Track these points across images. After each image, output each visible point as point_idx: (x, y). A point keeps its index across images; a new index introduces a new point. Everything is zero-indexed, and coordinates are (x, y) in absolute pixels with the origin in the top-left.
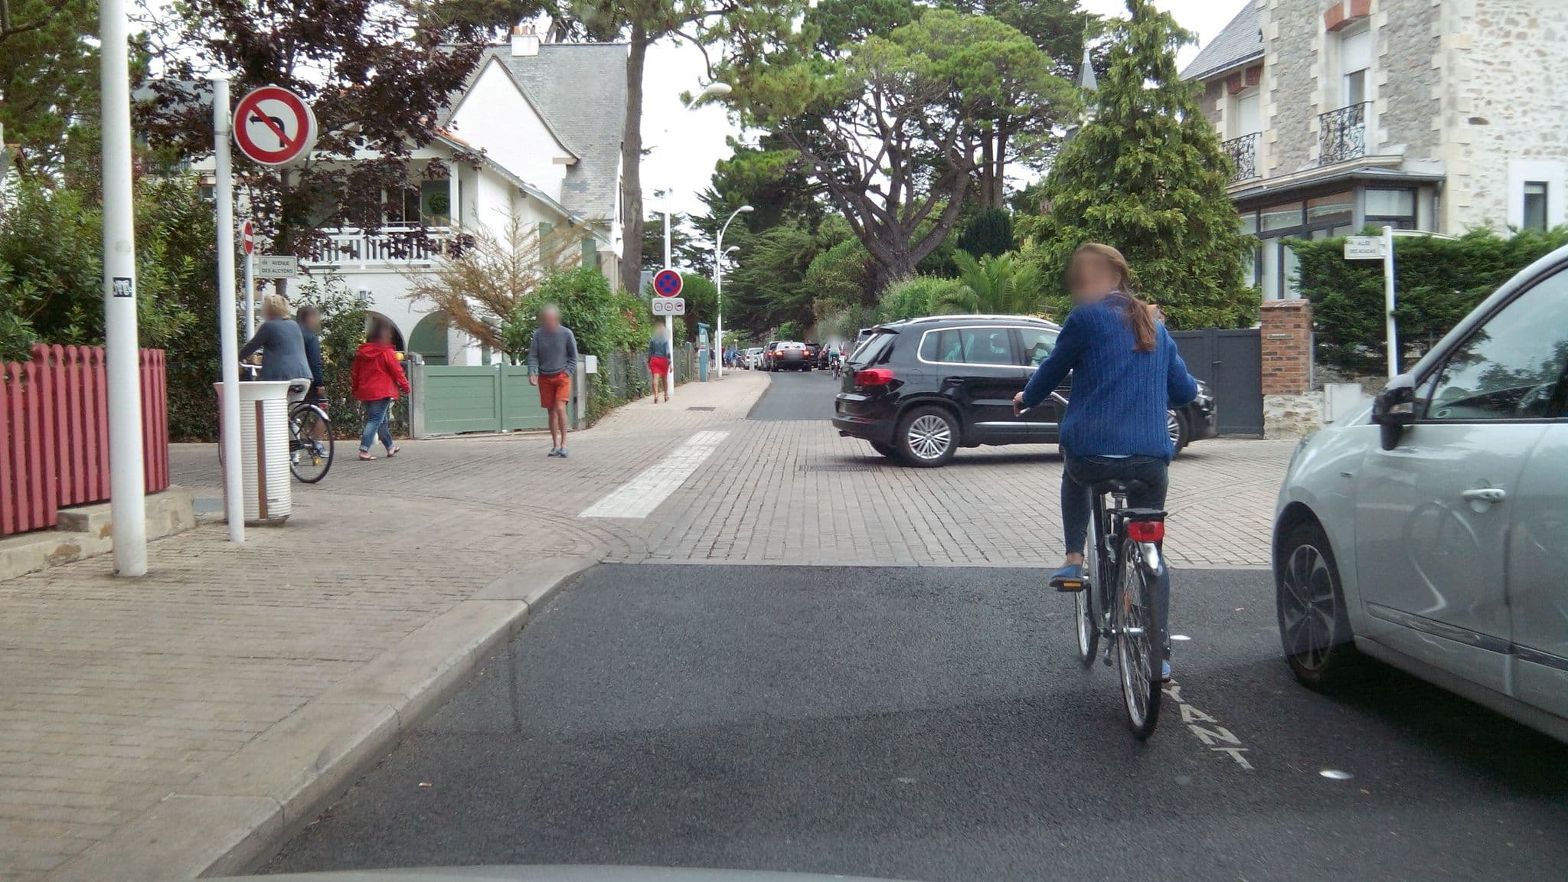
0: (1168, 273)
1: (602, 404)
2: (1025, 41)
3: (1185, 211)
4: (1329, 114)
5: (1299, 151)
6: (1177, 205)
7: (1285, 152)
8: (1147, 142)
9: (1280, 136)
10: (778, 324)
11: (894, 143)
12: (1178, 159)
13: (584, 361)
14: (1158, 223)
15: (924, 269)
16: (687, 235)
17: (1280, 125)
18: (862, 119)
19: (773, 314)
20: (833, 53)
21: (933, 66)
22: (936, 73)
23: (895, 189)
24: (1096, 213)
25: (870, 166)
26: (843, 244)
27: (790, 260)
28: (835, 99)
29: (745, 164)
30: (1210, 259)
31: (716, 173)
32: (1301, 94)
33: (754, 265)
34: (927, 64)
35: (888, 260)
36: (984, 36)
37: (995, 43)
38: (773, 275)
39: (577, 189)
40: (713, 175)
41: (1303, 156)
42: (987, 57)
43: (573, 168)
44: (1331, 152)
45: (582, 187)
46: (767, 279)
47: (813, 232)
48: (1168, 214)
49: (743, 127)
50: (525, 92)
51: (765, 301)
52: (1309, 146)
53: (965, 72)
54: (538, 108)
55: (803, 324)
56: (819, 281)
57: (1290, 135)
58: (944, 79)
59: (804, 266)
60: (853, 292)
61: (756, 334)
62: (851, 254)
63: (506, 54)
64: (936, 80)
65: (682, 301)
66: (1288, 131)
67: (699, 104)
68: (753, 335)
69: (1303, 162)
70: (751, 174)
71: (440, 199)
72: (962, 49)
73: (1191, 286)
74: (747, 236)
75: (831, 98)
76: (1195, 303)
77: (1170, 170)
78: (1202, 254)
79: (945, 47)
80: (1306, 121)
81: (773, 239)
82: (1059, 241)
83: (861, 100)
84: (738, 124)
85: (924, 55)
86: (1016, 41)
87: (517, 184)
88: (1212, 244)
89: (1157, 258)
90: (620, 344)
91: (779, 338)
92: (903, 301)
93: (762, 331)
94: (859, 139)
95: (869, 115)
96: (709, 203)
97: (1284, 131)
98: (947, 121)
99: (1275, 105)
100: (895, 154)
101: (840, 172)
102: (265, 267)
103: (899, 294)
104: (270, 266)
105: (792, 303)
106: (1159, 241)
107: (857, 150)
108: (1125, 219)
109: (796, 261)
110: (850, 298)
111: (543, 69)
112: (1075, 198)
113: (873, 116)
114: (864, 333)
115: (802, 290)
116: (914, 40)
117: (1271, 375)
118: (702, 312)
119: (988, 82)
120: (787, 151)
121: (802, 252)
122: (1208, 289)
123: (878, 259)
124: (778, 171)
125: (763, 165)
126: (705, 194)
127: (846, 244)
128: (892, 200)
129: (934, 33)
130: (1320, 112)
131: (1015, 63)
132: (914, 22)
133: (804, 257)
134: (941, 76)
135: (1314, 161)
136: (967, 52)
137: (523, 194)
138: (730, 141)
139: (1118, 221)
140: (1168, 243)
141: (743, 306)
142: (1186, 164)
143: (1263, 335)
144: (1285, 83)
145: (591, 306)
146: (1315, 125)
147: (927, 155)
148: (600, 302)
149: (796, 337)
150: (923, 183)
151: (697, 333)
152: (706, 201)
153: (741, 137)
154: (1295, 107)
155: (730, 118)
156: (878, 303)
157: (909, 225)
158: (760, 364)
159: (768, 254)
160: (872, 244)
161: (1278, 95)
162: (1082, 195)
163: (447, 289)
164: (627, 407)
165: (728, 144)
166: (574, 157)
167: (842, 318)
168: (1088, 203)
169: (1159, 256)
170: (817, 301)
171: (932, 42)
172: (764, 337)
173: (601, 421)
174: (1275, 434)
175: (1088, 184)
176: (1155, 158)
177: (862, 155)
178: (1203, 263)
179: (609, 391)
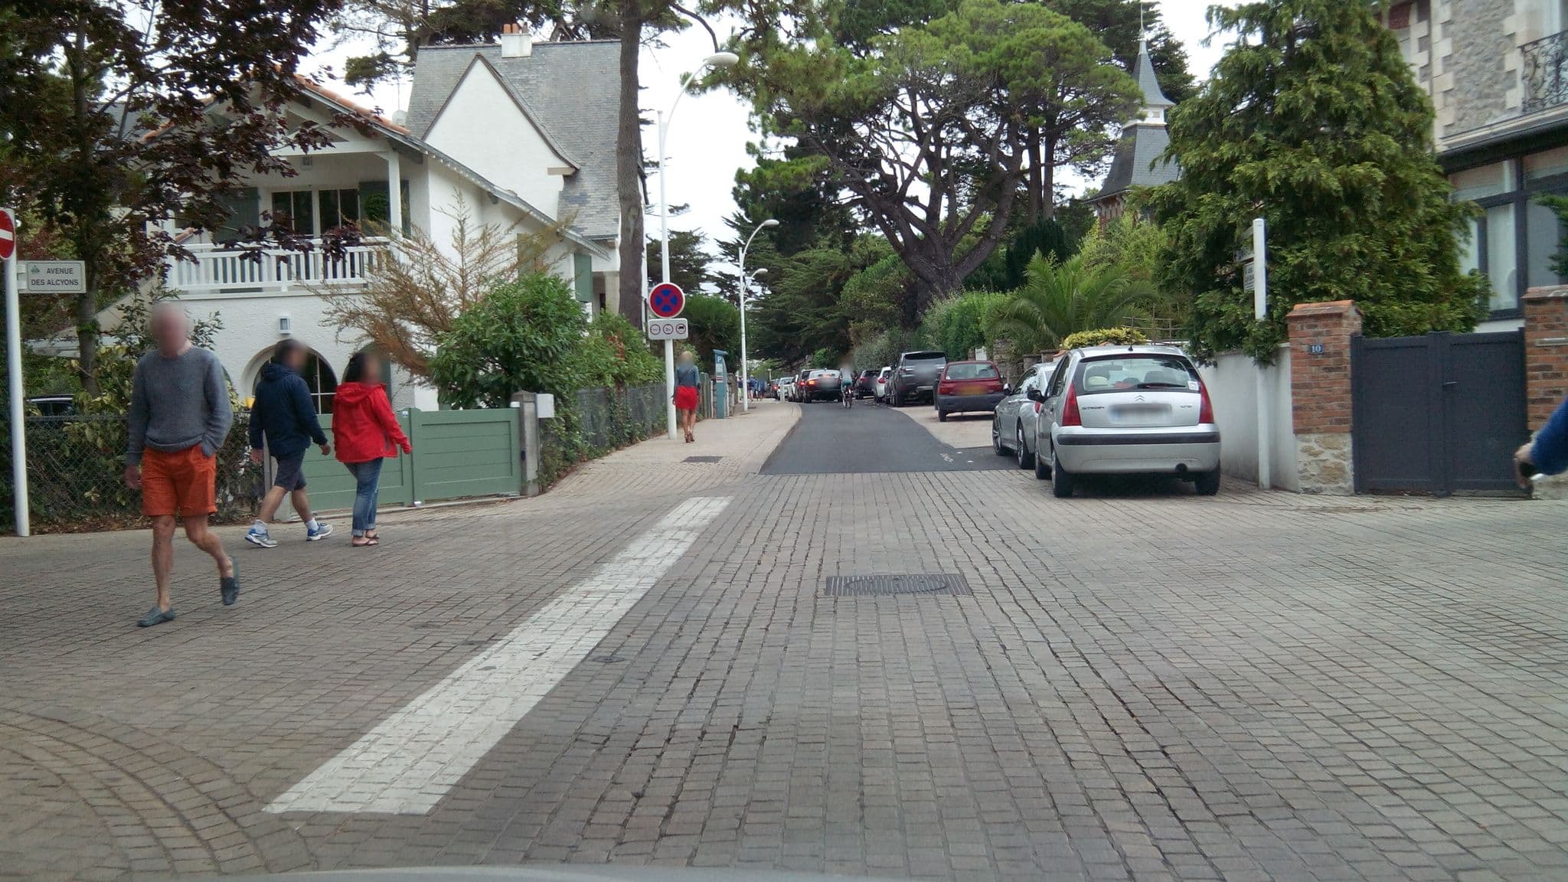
0: (1361, 254)
1: (566, 458)
2: (1077, 28)
3: (1379, 164)
4: (1536, 43)
5: (1490, 97)
6: (1364, 157)
7: (1466, 102)
8: (1319, 70)
9: (1458, 81)
10: (812, 352)
11: (932, 149)
12: (1367, 92)
13: (535, 402)
14: (1343, 182)
15: (972, 284)
16: (707, 255)
17: (1458, 67)
18: (897, 123)
19: (807, 341)
20: (863, 53)
21: (974, 59)
22: (978, 66)
23: (935, 199)
24: (1250, 172)
25: (907, 172)
26: (879, 263)
27: (822, 284)
28: (866, 99)
29: (768, 174)
30: (1417, 236)
31: (735, 185)
32: (1489, 22)
33: (785, 290)
34: (967, 56)
35: (930, 276)
36: (1031, 24)
37: (1043, 31)
38: (804, 299)
39: (576, 202)
40: (734, 189)
41: (1495, 105)
42: (1035, 45)
43: (571, 179)
44: (1541, 94)
45: (582, 199)
46: (798, 305)
47: (847, 250)
48: (1359, 169)
49: (765, 133)
50: (517, 96)
51: (798, 328)
52: (1504, 90)
53: (1012, 63)
54: (531, 114)
55: (838, 351)
56: (854, 303)
57: (1475, 78)
58: (988, 73)
59: (838, 288)
60: (891, 314)
61: (790, 363)
62: (890, 272)
63: (495, 55)
64: (978, 74)
65: (684, 321)
66: (1470, 74)
67: (703, 89)
68: (787, 364)
69: (1495, 112)
70: (776, 183)
71: (378, 202)
72: (1006, 39)
73: (1393, 272)
74: (777, 259)
75: (861, 97)
76: (1400, 296)
77: (1356, 108)
78: (1406, 227)
79: (987, 38)
80: (1498, 58)
81: (805, 261)
82: (1192, 216)
83: (894, 103)
84: (759, 130)
85: (964, 46)
86: (1067, 28)
87: (484, 186)
88: (1420, 212)
89: (1342, 233)
90: (600, 377)
91: (814, 366)
92: (949, 318)
93: (796, 359)
94: (895, 144)
95: (905, 118)
96: (738, 228)
97: (1464, 74)
98: (988, 126)
99: (1449, 41)
100: (933, 160)
101: (874, 183)
102: (36, 277)
103: (944, 312)
104: (43, 275)
105: (826, 328)
106: (1345, 209)
107: (891, 156)
108: (1297, 177)
109: (829, 283)
110: (888, 320)
111: (537, 71)
112: (1215, 155)
113: (909, 119)
114: (907, 357)
115: (837, 314)
116: (952, 33)
117: (1543, 401)
118: (718, 338)
119: (1036, 74)
120: (814, 157)
121: (835, 274)
122: (1415, 277)
123: (919, 274)
124: (804, 180)
125: (788, 173)
126: (733, 219)
127: (882, 263)
128: (932, 210)
129: (975, 24)
130: (1521, 40)
131: (1067, 52)
132: (950, 13)
133: (837, 278)
134: (984, 69)
135: (1512, 109)
136: (1013, 42)
137: (495, 200)
138: (750, 148)
139: (1285, 182)
140: (1356, 211)
141: (775, 333)
142: (1376, 99)
143: (1528, 340)
144: (1464, 10)
145: (545, 328)
146: (1514, 61)
147: (968, 163)
148: (558, 322)
149: (832, 365)
150: (964, 192)
151: (713, 361)
152: (734, 226)
153: (763, 144)
154: (1479, 41)
155: (750, 123)
156: (920, 323)
157: (953, 237)
158: (790, 395)
159: (798, 277)
160: (912, 259)
161: (1452, 28)
162: (1226, 150)
163: (381, 313)
164: (607, 459)
165: (749, 152)
166: (572, 166)
167: (881, 342)
168: (1235, 161)
169: (1344, 229)
170: (853, 326)
171: (973, 33)
172: (799, 365)
173: (564, 481)
174: (1552, 492)
175: (1232, 136)
176: (1335, 91)
177: (898, 161)
178: (1407, 240)
179: (578, 440)
